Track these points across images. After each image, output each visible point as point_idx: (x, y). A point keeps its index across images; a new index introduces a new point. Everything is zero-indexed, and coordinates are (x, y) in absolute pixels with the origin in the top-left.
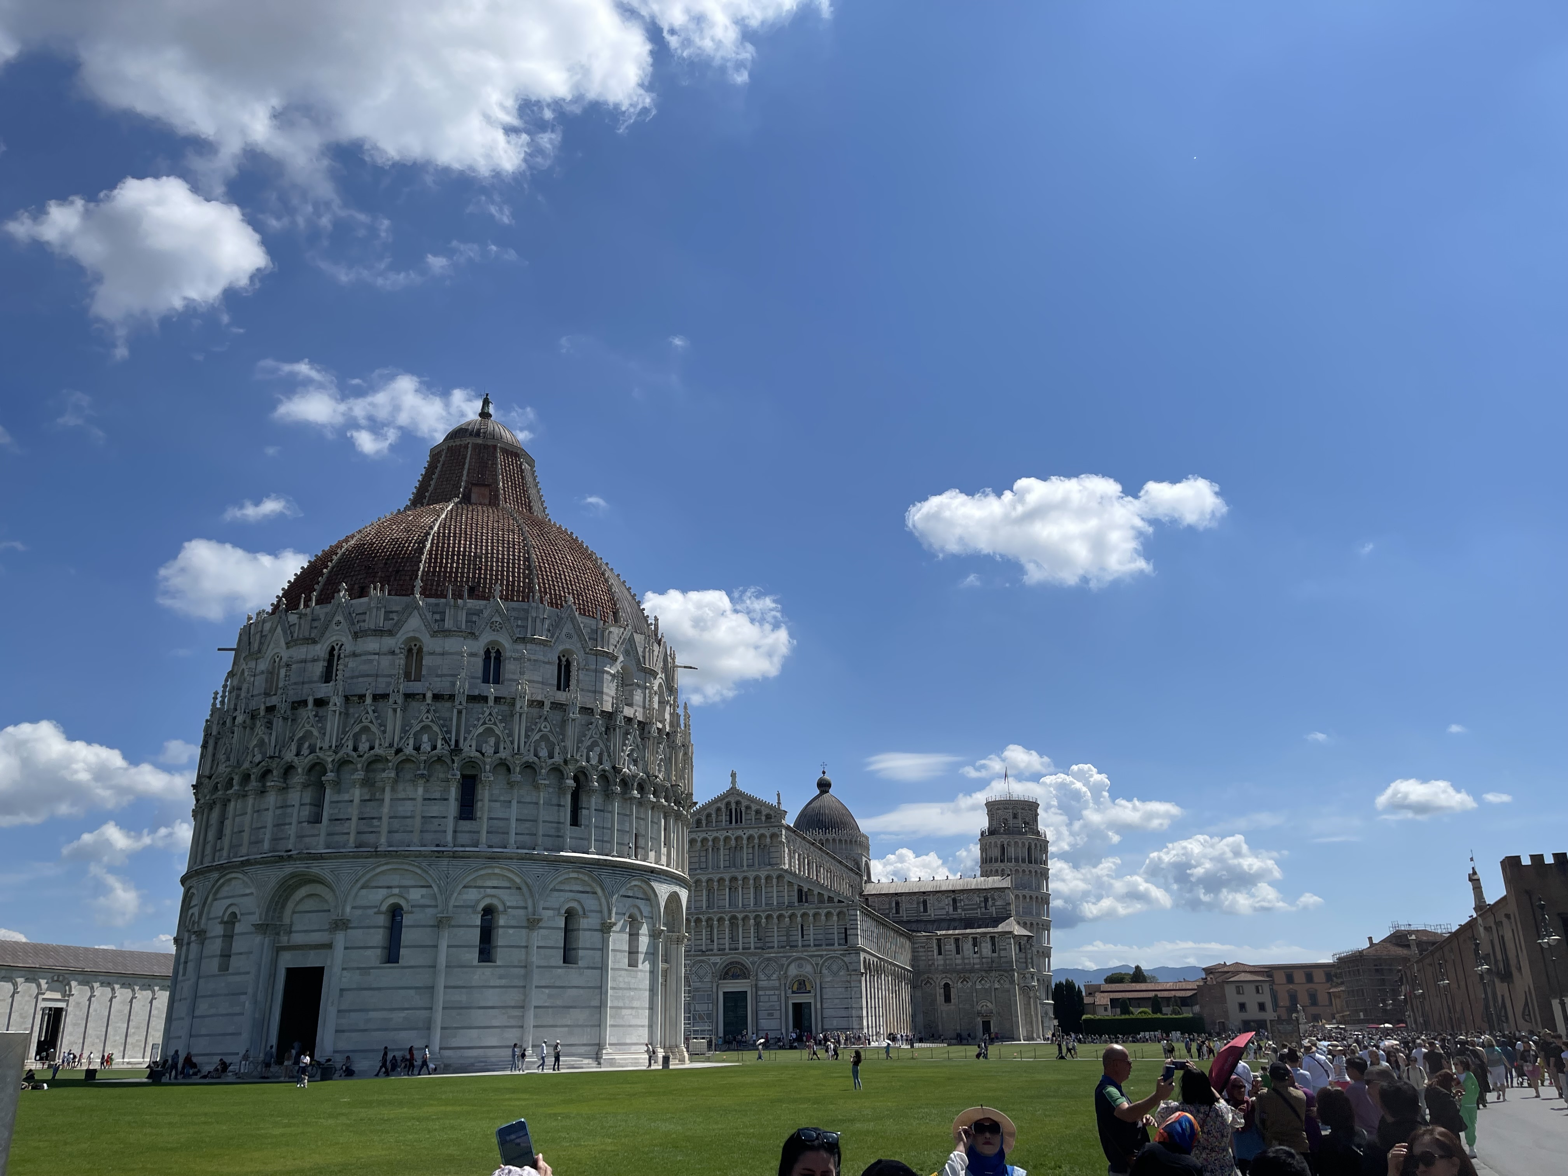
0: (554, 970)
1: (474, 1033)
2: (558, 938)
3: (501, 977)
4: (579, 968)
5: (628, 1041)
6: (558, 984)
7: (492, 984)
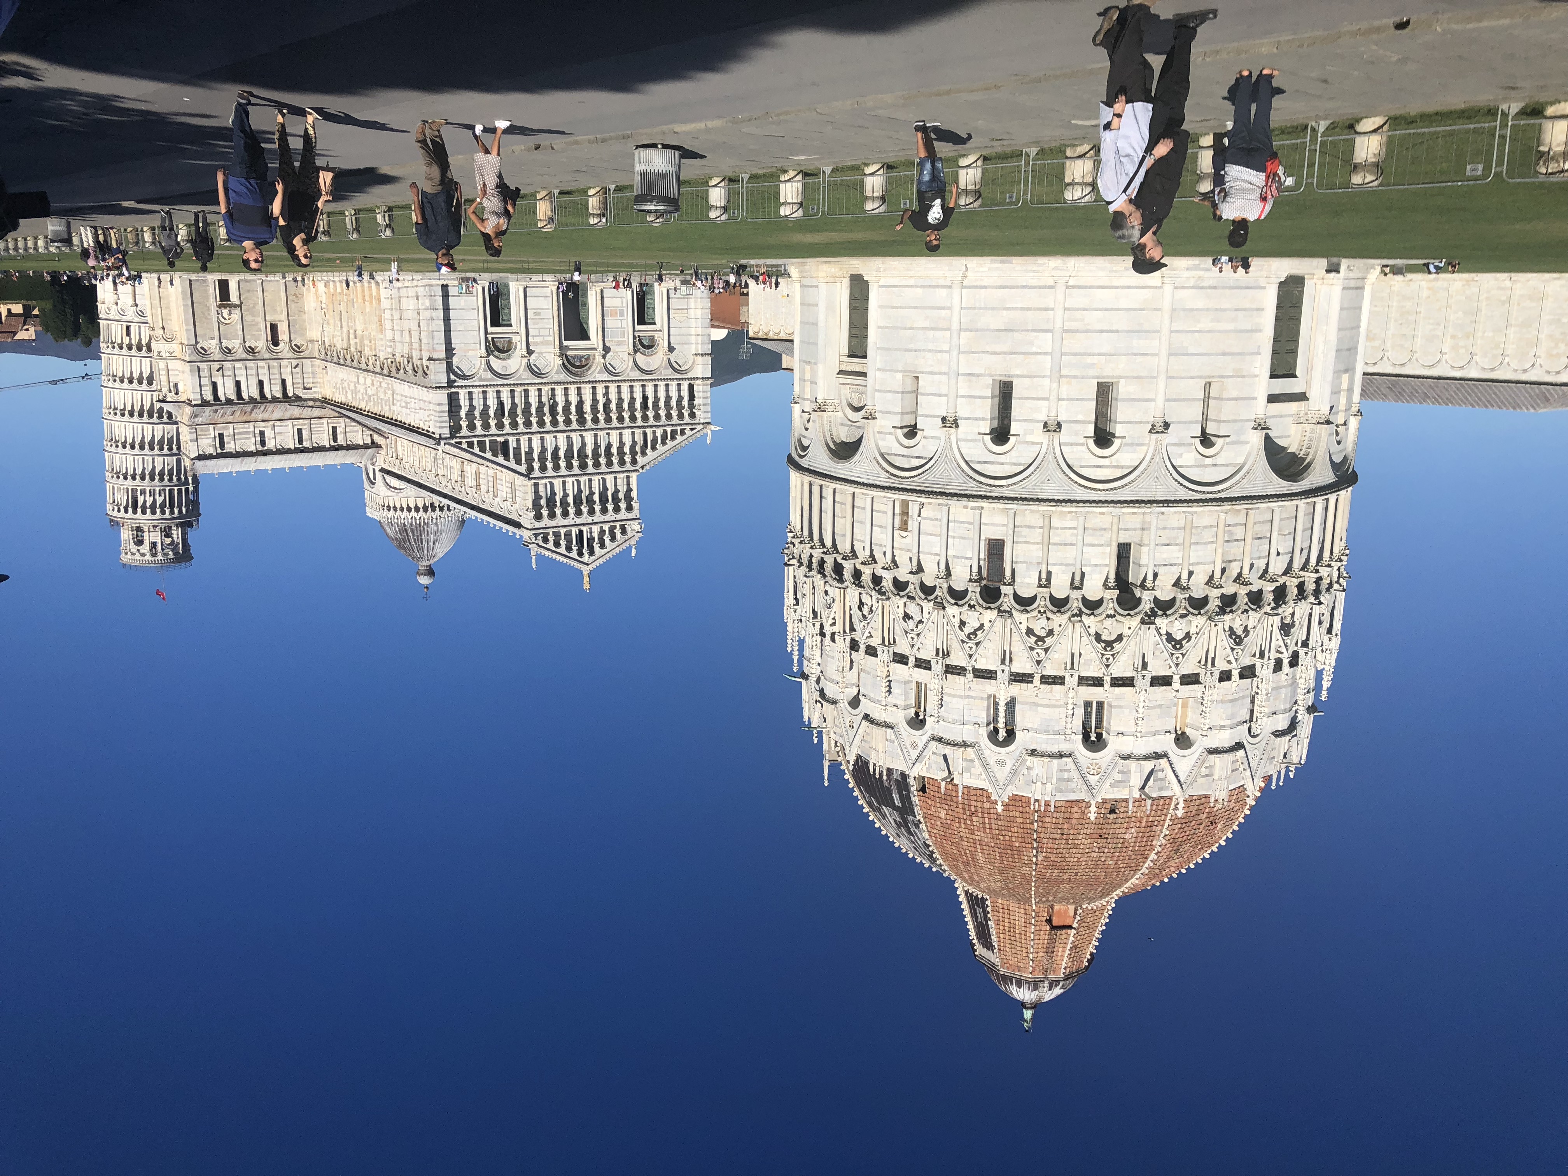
0: (1025, 373)
1: (1123, 304)
2: (1017, 409)
3: (1092, 365)
4: (990, 375)
5: (920, 290)
6: (1022, 357)
7: (1103, 358)
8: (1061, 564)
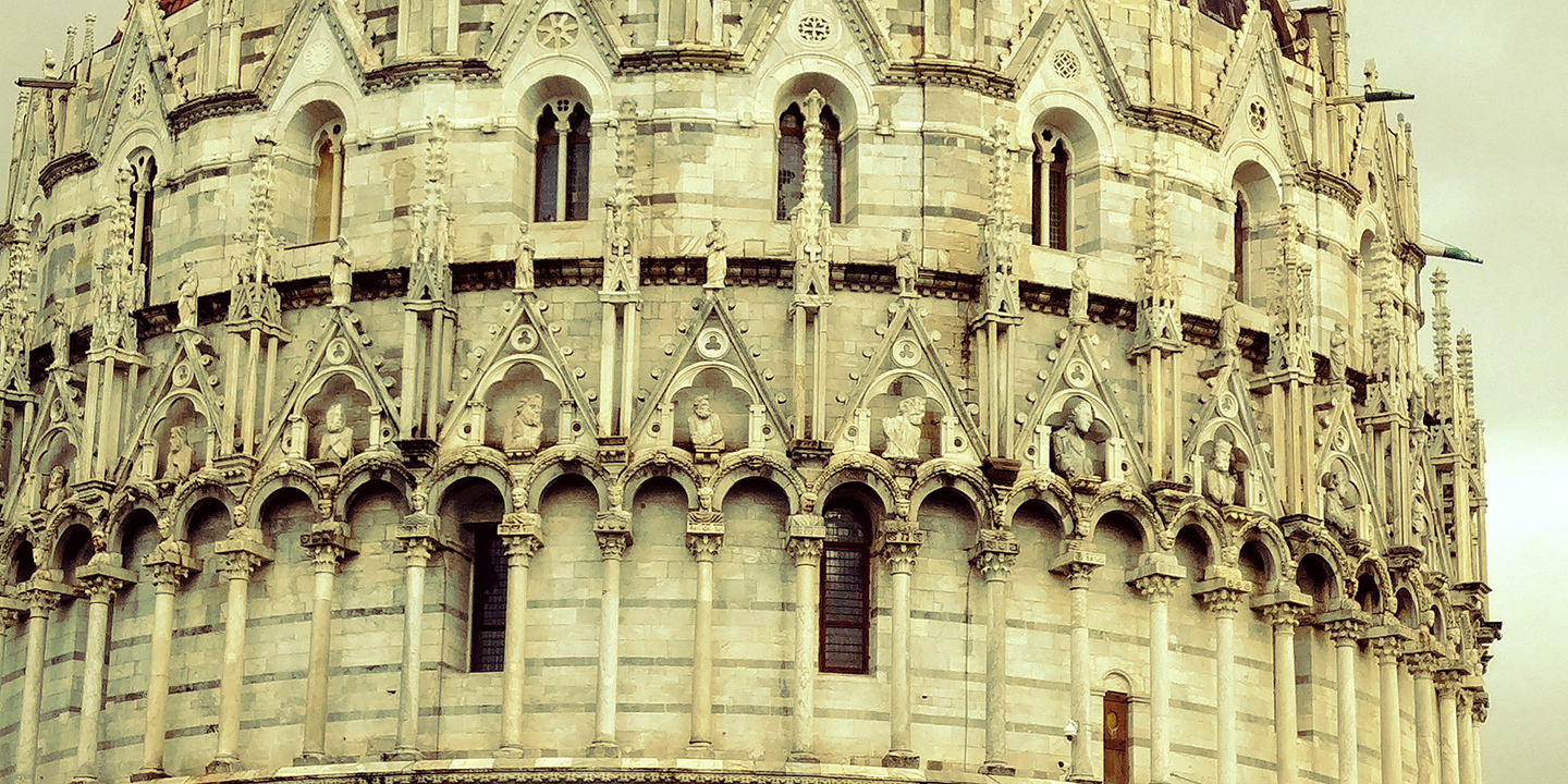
8: (659, 604)
